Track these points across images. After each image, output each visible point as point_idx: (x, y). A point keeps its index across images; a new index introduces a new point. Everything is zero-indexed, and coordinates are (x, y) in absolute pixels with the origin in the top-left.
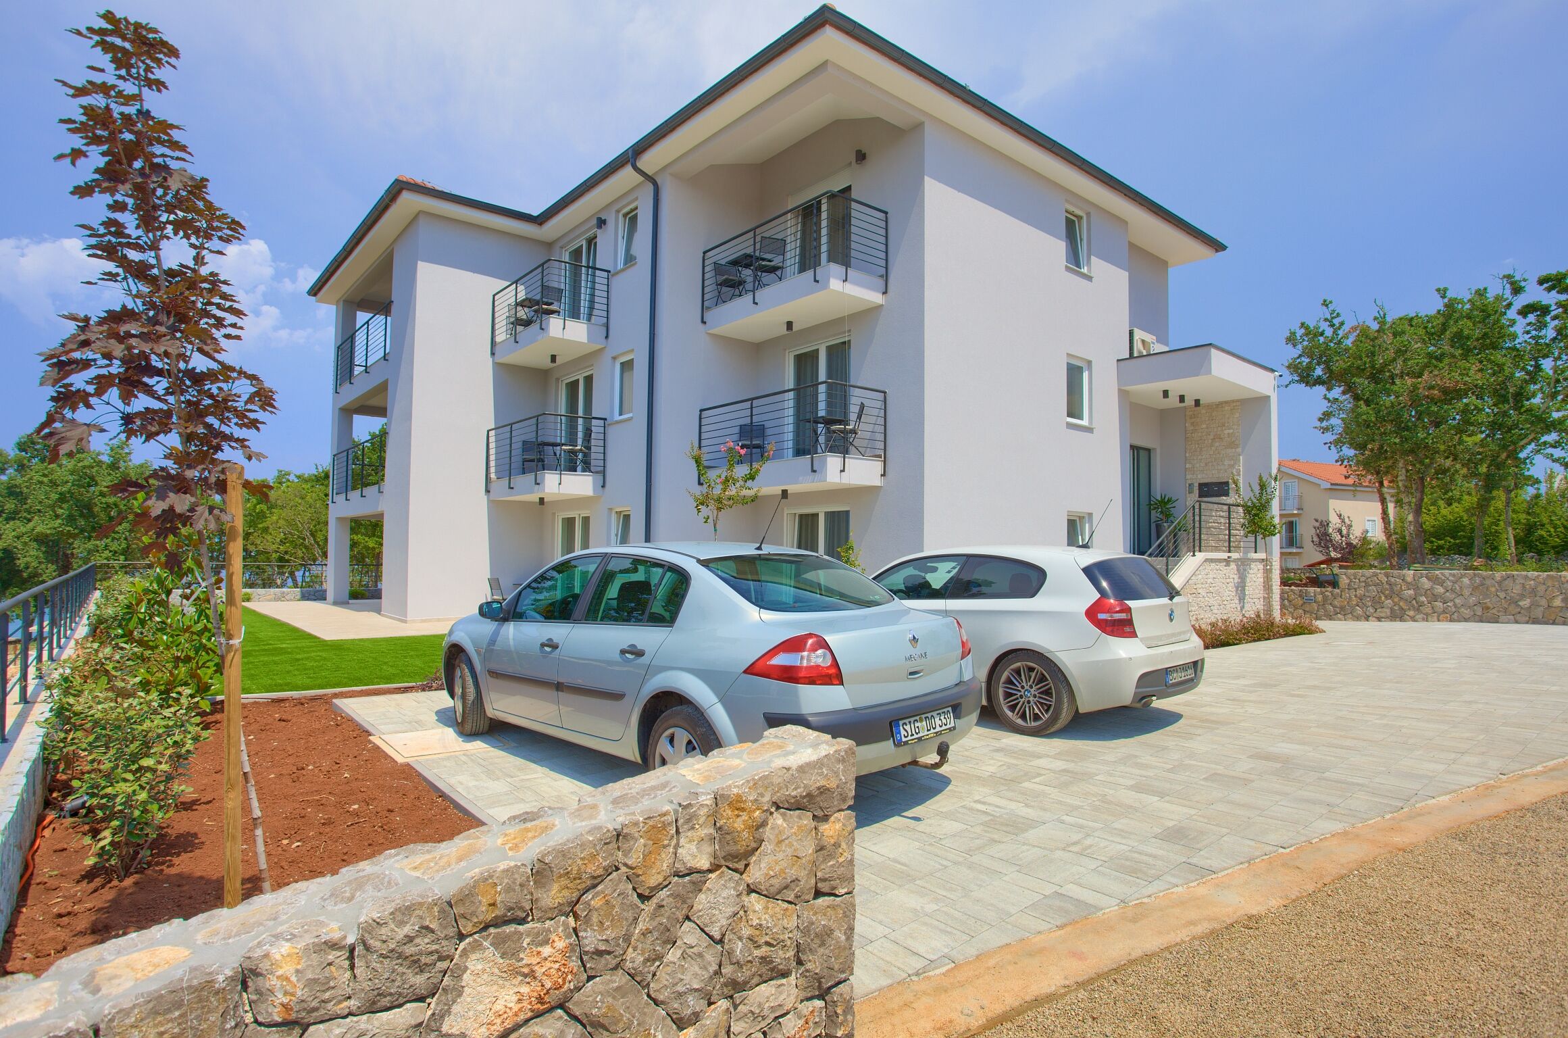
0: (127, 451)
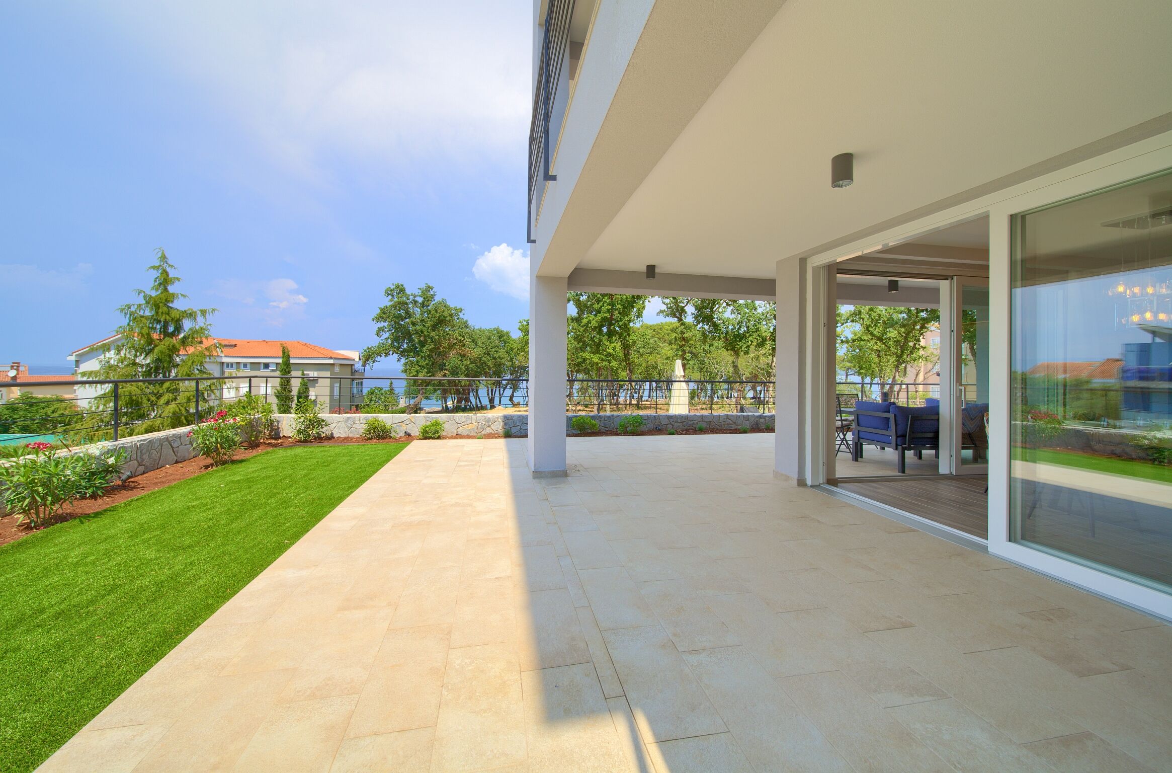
0: (432, 293)
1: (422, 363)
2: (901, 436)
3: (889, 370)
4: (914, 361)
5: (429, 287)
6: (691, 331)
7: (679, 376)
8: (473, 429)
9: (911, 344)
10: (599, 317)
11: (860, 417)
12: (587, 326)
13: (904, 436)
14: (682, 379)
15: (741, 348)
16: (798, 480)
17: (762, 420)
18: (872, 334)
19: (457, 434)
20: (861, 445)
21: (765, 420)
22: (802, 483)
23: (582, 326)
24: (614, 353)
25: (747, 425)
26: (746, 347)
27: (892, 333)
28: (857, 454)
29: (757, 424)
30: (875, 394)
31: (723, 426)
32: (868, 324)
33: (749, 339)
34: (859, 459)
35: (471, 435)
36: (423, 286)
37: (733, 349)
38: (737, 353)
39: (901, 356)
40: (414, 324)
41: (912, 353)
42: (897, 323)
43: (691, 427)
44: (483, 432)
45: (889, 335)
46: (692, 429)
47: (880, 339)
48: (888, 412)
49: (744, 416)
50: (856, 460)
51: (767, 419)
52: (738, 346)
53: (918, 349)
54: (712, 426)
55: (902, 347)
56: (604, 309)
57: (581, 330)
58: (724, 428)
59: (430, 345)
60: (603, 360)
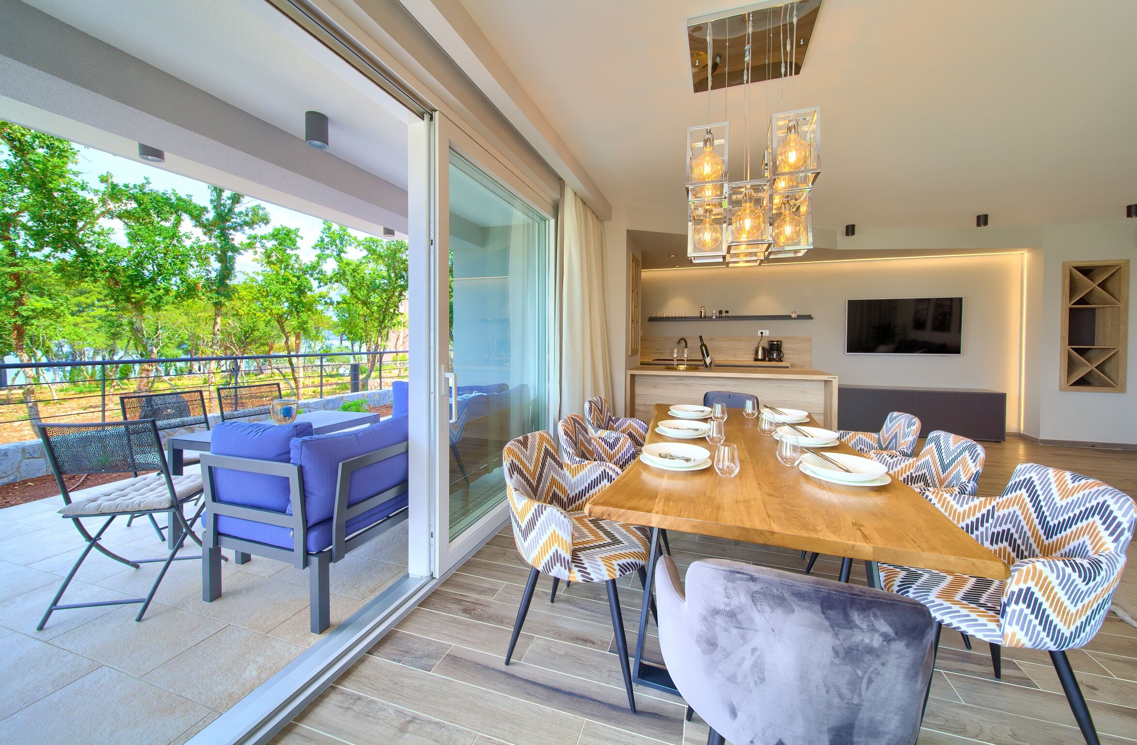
2: (316, 525)
3: (374, 335)
4: (394, 326)
9: (392, 310)
13: (325, 522)
18: (356, 297)
27: (375, 298)
32: (353, 286)
39: (383, 322)
41: (392, 319)
42: (378, 287)
45: (372, 299)
47: (365, 303)
53: (398, 315)
55: (384, 312)
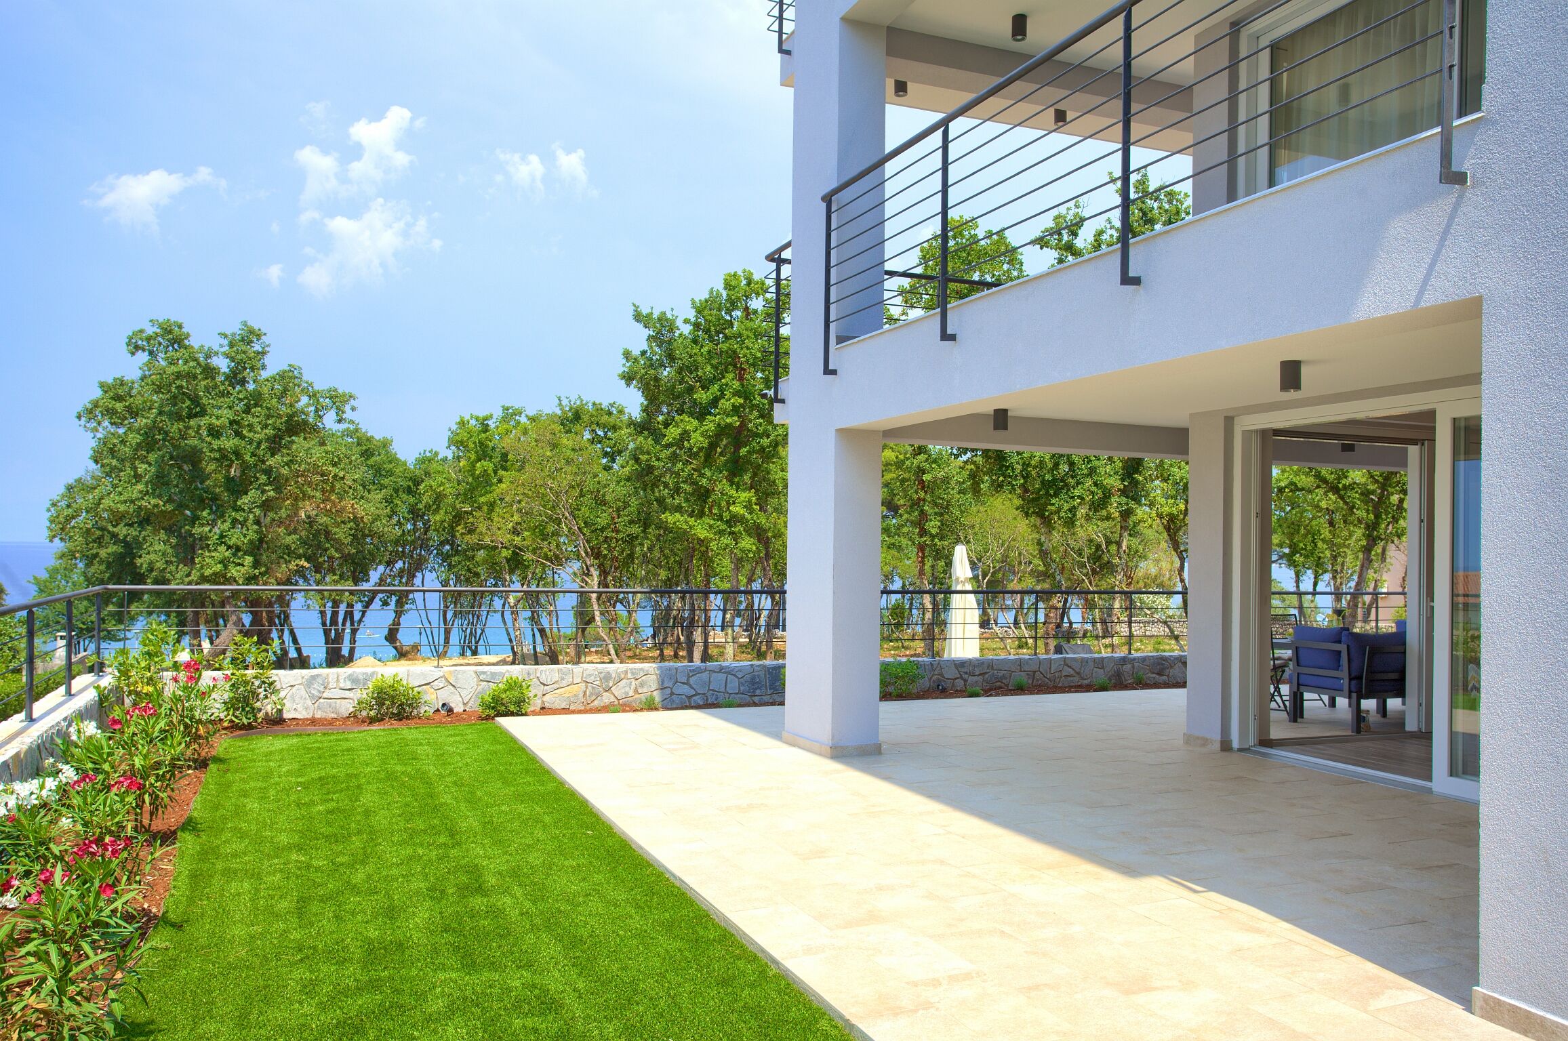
0: (257, 347)
1: (236, 537)
2: (1355, 678)
5: (252, 332)
6: (939, 466)
7: (962, 579)
8: (575, 696)
10: (710, 424)
11: (1301, 652)
12: (681, 447)
13: (1359, 678)
14: (969, 587)
15: (1058, 511)
16: (1222, 743)
17: (1127, 667)
19: (543, 708)
20: (1302, 695)
21: (1133, 668)
22: (1226, 746)
23: (668, 446)
24: (749, 517)
25: (1101, 676)
26: (1070, 510)
28: (1296, 711)
29: (1118, 675)
30: (1323, 613)
31: (1057, 680)
33: (1077, 492)
34: (1299, 720)
35: (571, 708)
36: (234, 328)
37: (1040, 514)
38: (1047, 522)
40: (215, 433)
43: (998, 684)
44: (596, 703)
46: (1001, 688)
48: (1340, 642)
49: (1095, 659)
50: (1295, 721)
51: (1136, 664)
52: (1053, 508)
54: (1038, 680)
56: (727, 404)
57: (663, 456)
58: (1060, 685)
59: (264, 492)
60: (721, 533)
